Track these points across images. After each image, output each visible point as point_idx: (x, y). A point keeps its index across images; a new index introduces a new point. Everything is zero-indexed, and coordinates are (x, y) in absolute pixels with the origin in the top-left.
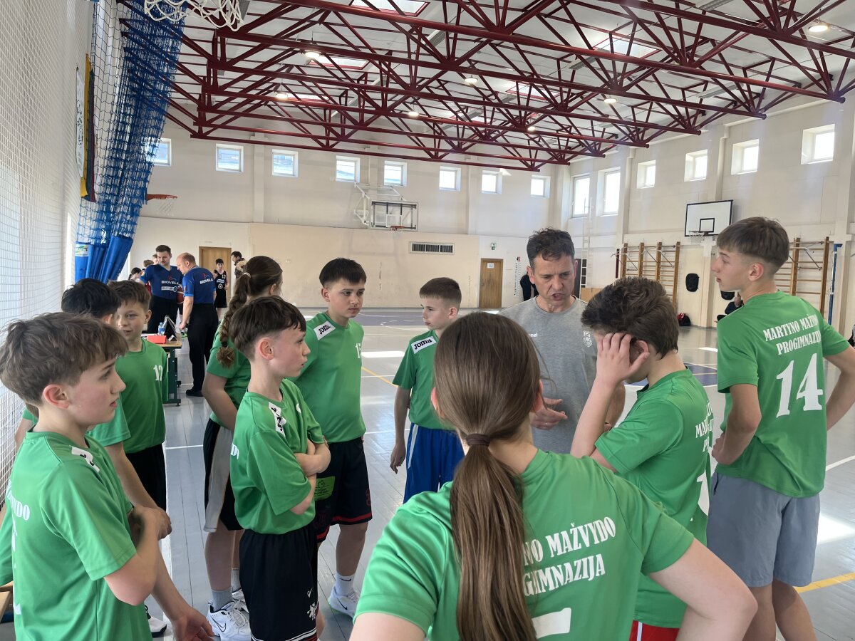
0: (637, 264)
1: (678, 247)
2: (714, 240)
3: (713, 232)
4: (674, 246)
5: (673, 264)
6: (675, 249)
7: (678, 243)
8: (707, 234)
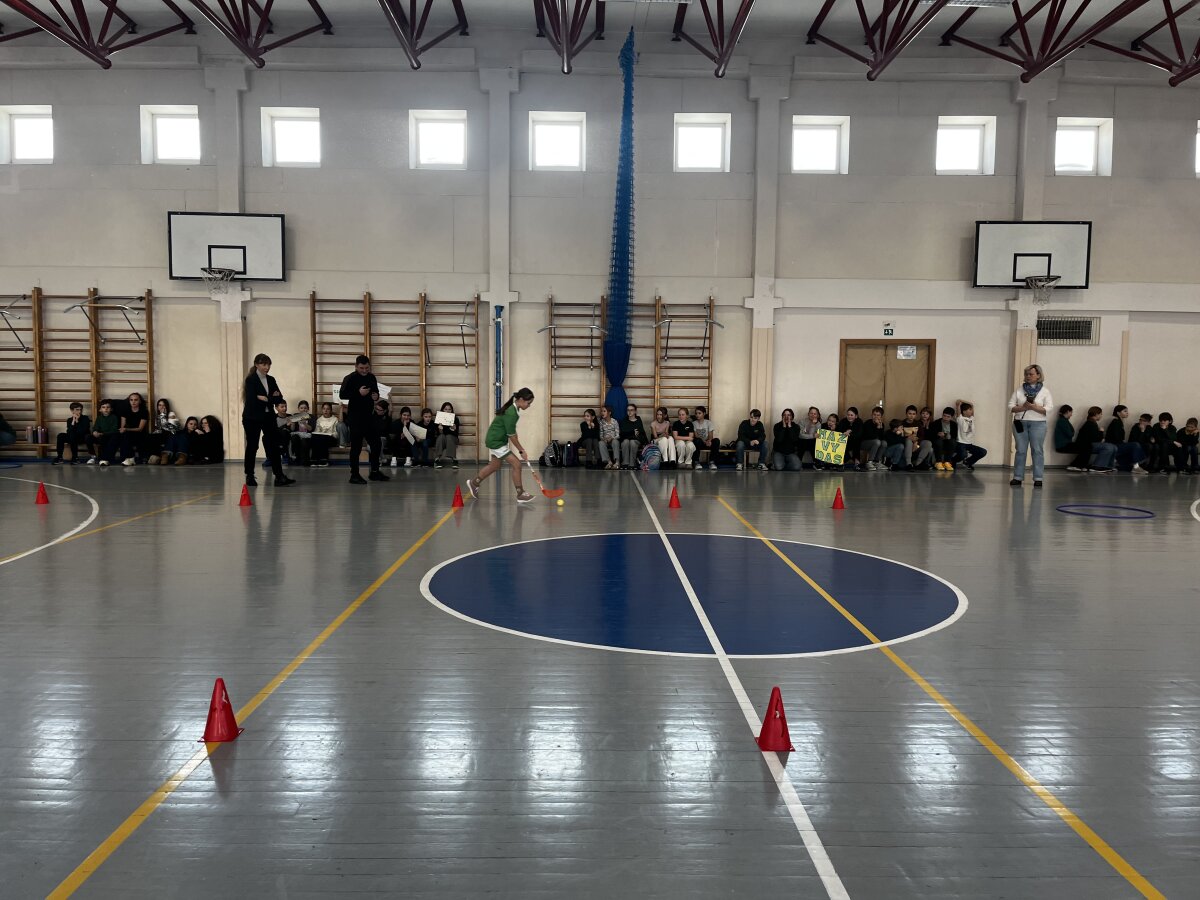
0: (28, 338)
1: (148, 302)
2: (243, 289)
3: (244, 273)
4: (141, 299)
5: (143, 336)
6: (142, 305)
7: (150, 292)
8: (229, 277)
